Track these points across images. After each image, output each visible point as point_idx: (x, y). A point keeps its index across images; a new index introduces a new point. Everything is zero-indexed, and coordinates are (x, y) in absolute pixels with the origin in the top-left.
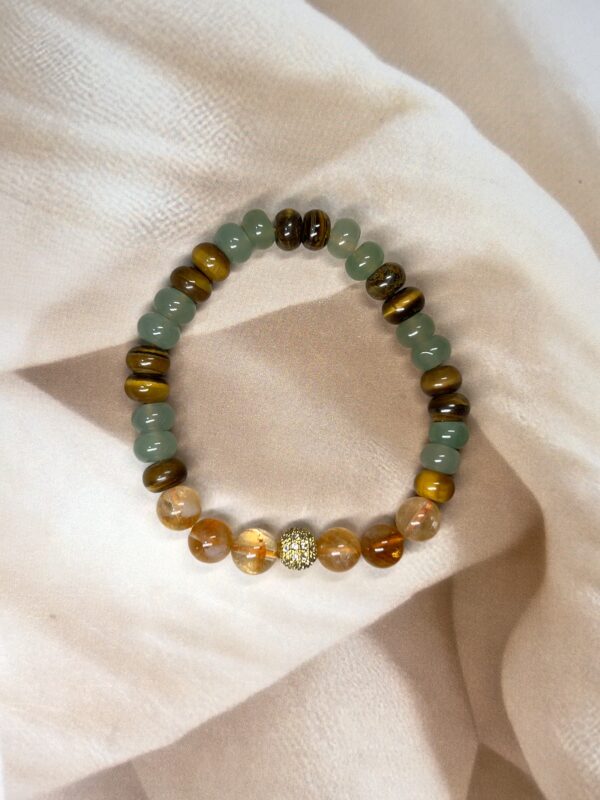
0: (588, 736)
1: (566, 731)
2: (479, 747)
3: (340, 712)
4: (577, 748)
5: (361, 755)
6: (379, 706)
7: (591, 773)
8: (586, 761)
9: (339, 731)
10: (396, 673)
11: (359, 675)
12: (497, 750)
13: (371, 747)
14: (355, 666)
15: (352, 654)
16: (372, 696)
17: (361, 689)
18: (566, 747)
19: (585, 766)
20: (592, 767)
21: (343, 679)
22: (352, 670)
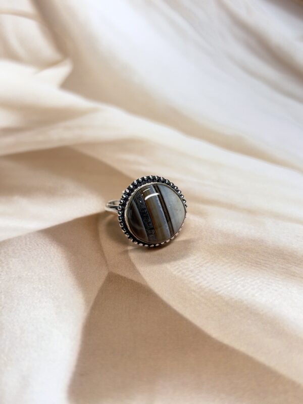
0: (192, 268)
1: (175, 266)
2: (108, 274)
3: (11, 261)
4: (183, 273)
5: (20, 278)
6: (40, 258)
7: (196, 285)
8: (192, 279)
9: (8, 268)
10: (55, 245)
11: (30, 247)
12: (123, 275)
13: (29, 274)
14: (28, 243)
15: (28, 239)
16: (36, 254)
17: (30, 252)
18: (175, 273)
19: (191, 282)
20: (196, 282)
21: (19, 248)
22: (26, 244)
